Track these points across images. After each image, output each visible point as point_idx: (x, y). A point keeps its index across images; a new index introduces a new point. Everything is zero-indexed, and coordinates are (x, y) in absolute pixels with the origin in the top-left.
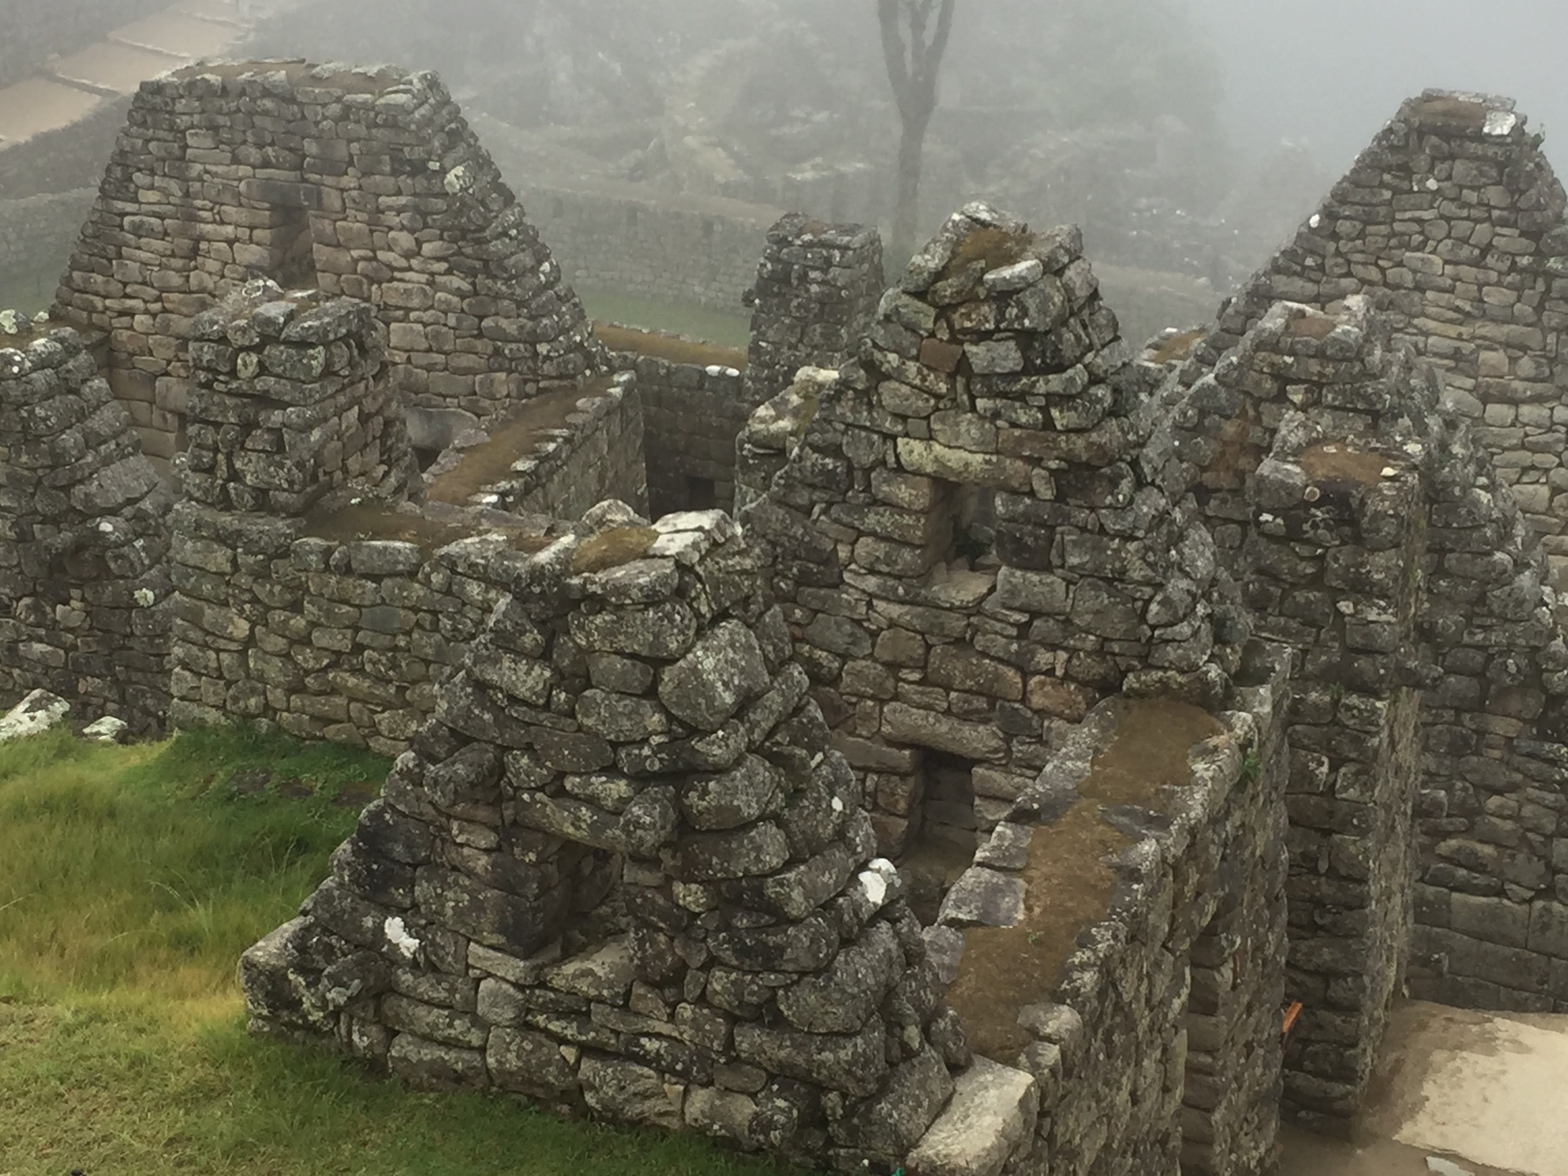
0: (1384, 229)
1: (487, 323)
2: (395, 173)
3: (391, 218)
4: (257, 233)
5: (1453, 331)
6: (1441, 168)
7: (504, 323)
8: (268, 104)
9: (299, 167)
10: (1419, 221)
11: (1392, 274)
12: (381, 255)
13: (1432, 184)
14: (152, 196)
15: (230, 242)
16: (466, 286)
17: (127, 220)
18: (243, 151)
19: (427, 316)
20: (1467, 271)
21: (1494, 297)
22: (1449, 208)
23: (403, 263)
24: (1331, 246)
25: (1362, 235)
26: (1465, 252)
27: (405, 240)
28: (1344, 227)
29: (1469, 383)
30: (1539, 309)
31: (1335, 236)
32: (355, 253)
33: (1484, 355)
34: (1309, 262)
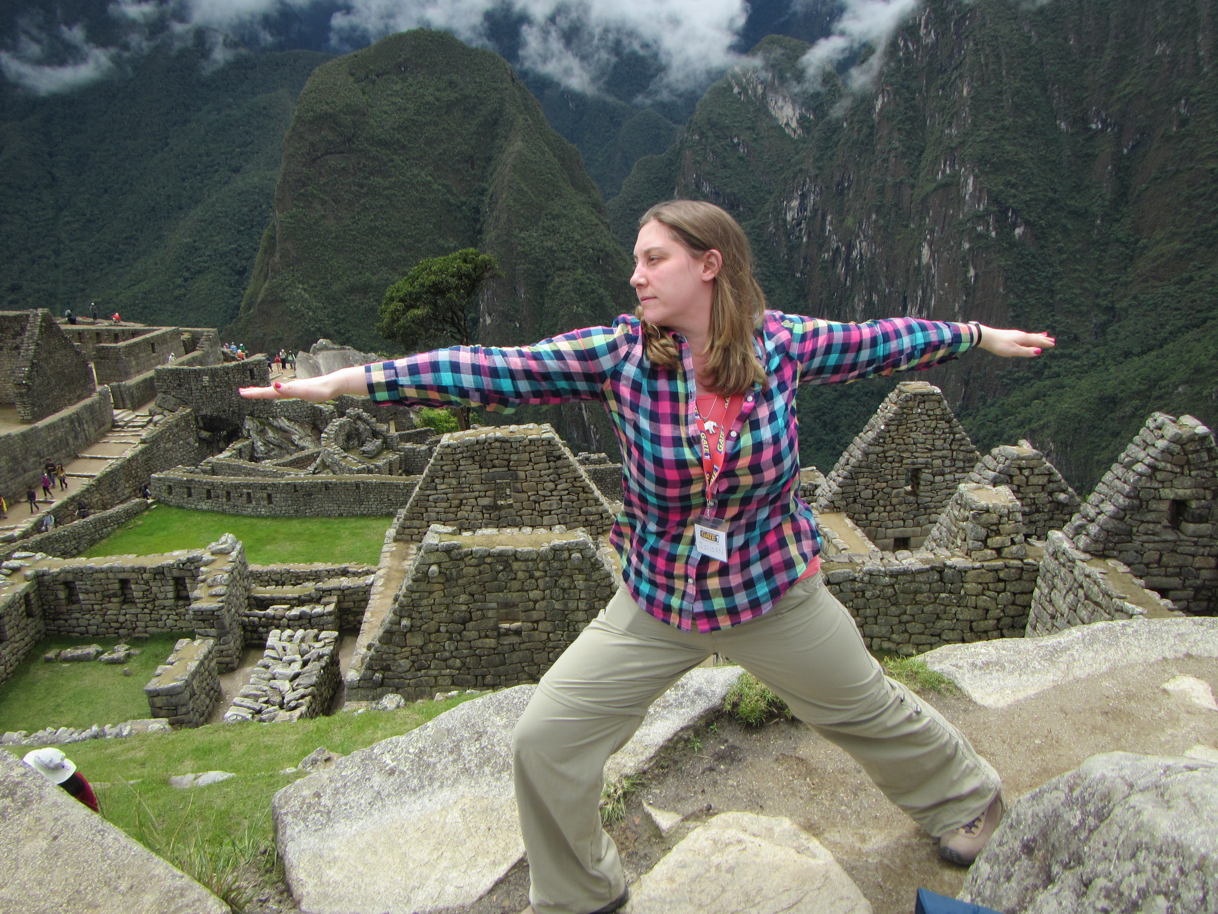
0: (904, 427)
2: (548, 461)
3: (545, 478)
4: (488, 493)
5: (925, 455)
6: (922, 405)
9: (508, 466)
10: (915, 423)
11: (907, 441)
12: (540, 492)
14: (443, 487)
15: (476, 499)
17: (431, 498)
20: (929, 436)
22: (924, 417)
23: (549, 494)
25: (897, 430)
26: (930, 430)
28: (892, 428)
30: (951, 445)
31: (889, 432)
33: (935, 462)
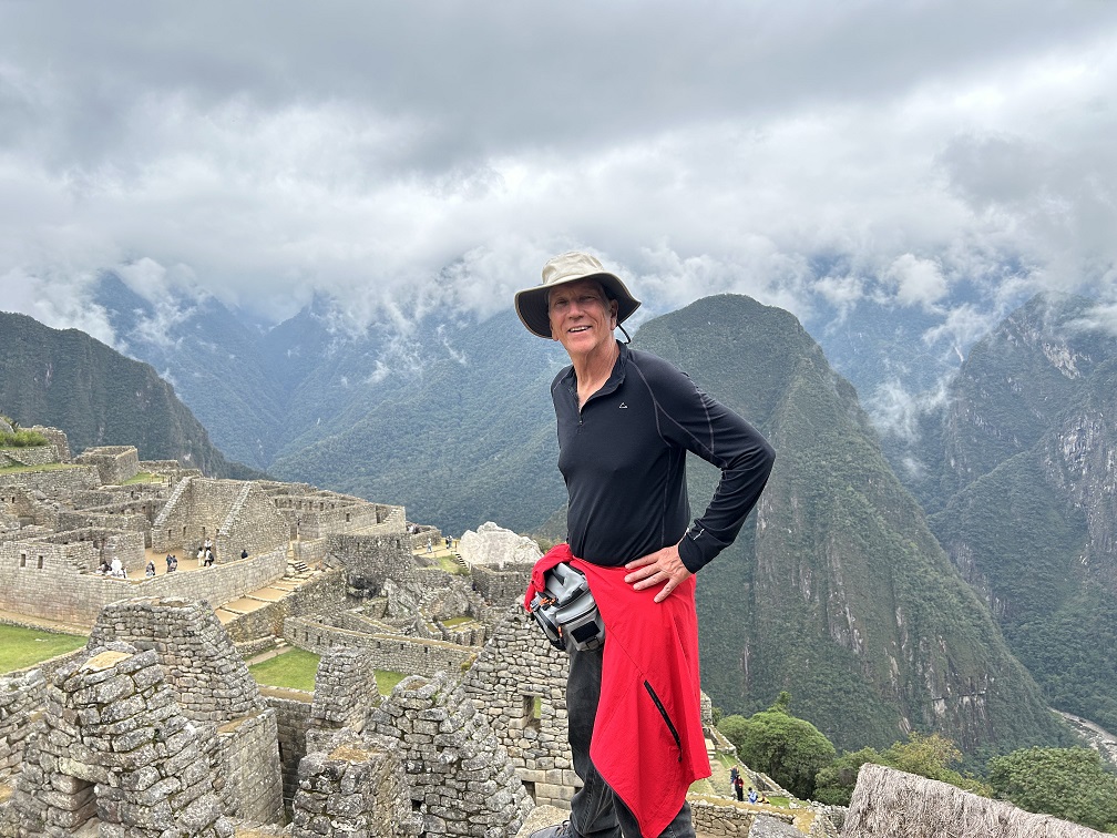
0: (514, 643)
1: (215, 691)
2: (184, 636)
3: (183, 653)
5: (541, 681)
7: (220, 691)
8: (143, 613)
10: (526, 640)
12: (180, 667)
13: (528, 626)
16: (208, 678)
18: (134, 631)
19: (194, 690)
21: (554, 668)
22: (534, 634)
23: (187, 670)
24: (497, 650)
25: (506, 646)
27: (187, 661)
28: (501, 643)
29: (549, 702)
32: (171, 667)
33: (553, 690)
34: (490, 657)
